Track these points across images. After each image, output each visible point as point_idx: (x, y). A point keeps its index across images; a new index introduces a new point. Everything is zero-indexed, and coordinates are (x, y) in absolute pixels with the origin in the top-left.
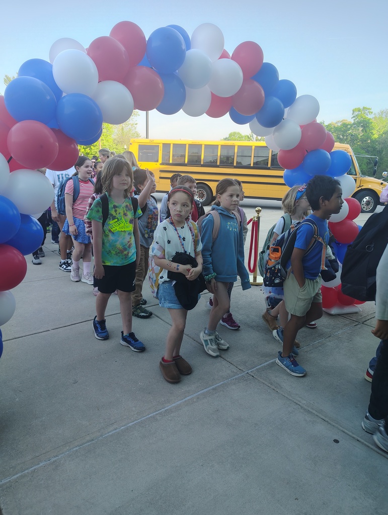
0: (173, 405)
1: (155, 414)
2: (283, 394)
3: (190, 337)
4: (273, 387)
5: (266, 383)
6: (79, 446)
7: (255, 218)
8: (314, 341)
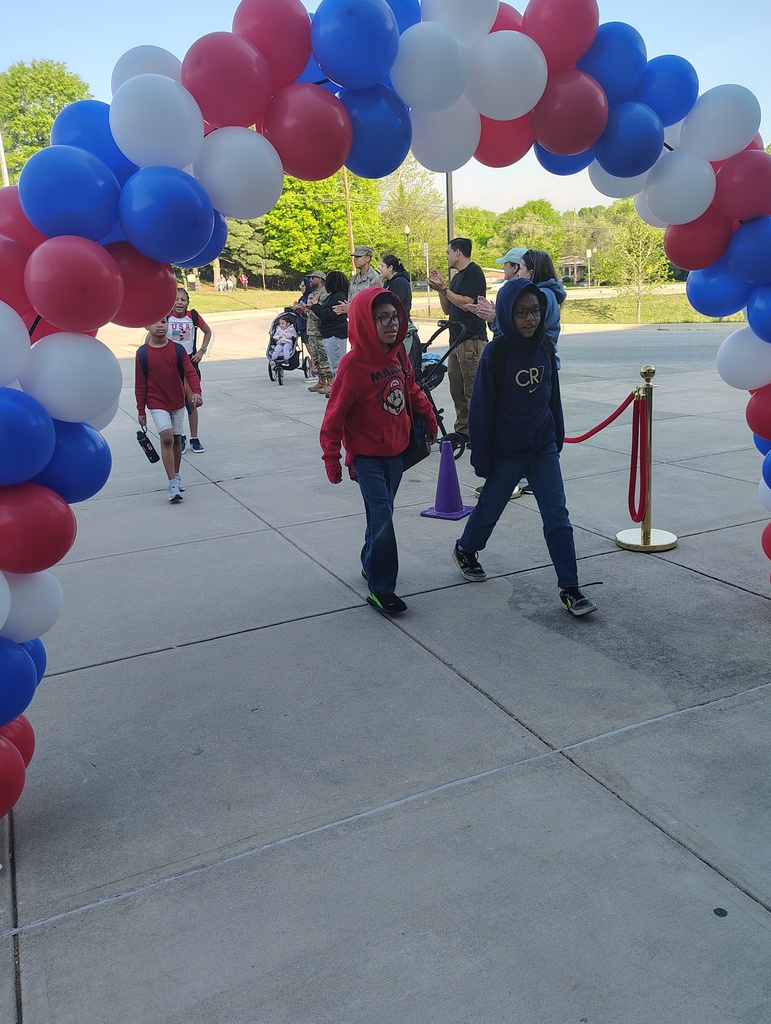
0: (379, 809)
1: (337, 824)
2: (630, 803)
3: (454, 669)
4: (610, 785)
5: (596, 775)
6: (175, 875)
7: (641, 392)
8: (750, 686)
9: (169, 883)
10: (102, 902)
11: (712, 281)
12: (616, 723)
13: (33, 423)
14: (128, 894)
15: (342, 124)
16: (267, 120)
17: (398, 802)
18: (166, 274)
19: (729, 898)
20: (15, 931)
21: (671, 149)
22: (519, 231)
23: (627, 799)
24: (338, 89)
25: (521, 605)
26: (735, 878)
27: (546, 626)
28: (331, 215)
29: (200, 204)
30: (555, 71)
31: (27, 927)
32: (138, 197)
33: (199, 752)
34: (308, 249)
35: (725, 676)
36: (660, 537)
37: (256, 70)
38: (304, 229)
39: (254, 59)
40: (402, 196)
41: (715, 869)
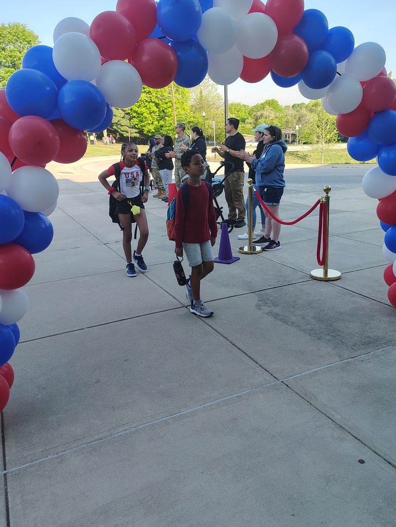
0: (191, 410)
1: (168, 417)
2: (317, 407)
3: (228, 340)
4: (307, 398)
5: (300, 393)
6: (87, 443)
7: (324, 199)
8: (377, 348)
9: (83, 448)
10: (49, 457)
11: (360, 143)
12: (310, 367)
13: (13, 212)
14: (63, 453)
15: (173, 59)
16: (133, 57)
17: (199, 407)
18: (81, 136)
19: (366, 455)
20: (5, 472)
21: (340, 75)
22: (262, 116)
23: (315, 405)
24: (170, 41)
25: (262, 307)
26: (369, 445)
27: (275, 318)
28: (165, 106)
29: (99, 100)
30: (282, 34)
31: (11, 470)
32: (67, 96)
33: (98, 382)
34: (152, 123)
35: (364, 344)
36: (333, 273)
37: (128, 31)
38: (150, 113)
39: (127, 26)
40: (202, 97)
41: (359, 440)
